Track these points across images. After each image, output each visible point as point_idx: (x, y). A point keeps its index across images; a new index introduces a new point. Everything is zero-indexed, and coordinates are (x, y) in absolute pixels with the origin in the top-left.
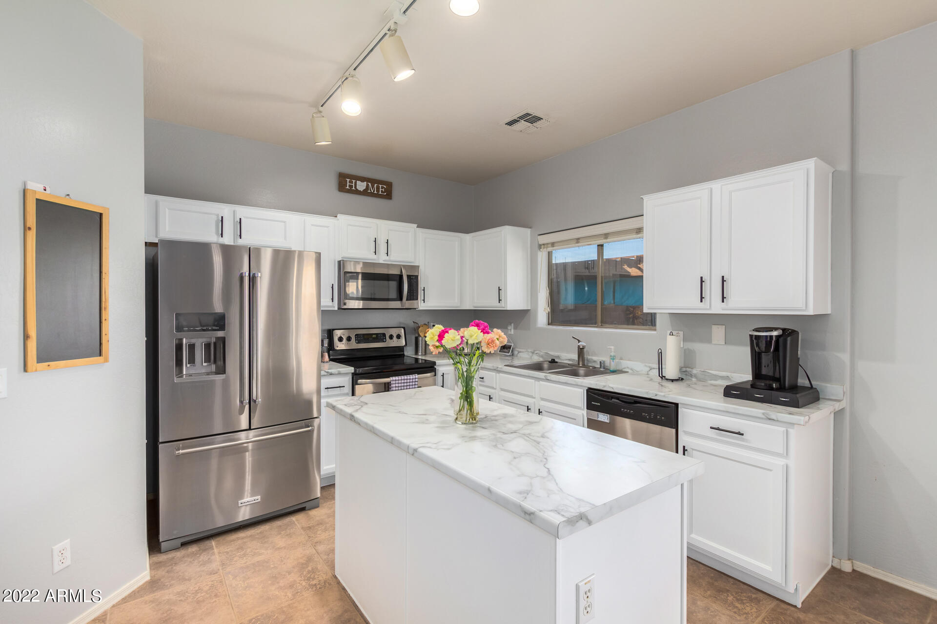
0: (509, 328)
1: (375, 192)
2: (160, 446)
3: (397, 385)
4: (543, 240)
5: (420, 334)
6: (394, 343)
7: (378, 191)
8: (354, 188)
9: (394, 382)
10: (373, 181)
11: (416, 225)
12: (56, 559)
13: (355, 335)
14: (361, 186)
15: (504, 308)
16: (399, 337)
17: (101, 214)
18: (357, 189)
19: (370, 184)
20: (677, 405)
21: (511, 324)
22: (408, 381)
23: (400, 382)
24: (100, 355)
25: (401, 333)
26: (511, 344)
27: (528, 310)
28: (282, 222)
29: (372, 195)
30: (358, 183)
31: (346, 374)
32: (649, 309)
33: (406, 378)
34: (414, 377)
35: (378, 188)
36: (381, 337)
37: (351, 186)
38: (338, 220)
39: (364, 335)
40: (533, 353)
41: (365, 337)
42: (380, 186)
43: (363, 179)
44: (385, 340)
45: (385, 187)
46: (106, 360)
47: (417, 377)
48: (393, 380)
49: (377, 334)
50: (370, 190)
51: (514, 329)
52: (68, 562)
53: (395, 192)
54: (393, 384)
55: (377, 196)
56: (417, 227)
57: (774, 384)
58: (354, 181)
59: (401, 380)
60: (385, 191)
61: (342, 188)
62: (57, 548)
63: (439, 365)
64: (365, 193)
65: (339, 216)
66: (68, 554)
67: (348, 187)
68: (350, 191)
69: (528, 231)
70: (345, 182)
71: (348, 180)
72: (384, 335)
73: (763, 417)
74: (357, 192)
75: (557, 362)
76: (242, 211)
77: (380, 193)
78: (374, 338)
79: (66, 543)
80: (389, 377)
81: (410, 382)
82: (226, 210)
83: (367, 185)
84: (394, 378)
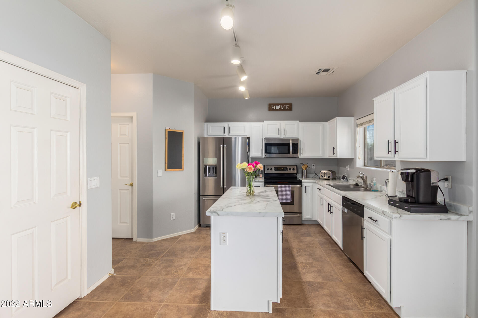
0: (347, 167)
1: (284, 109)
2: (201, 196)
3: (281, 188)
4: (359, 122)
5: (303, 168)
6: (292, 172)
7: (285, 108)
8: (275, 109)
9: (280, 187)
10: (282, 104)
11: (299, 121)
12: (172, 217)
13: (274, 168)
14: (278, 107)
15: (336, 157)
16: (294, 169)
17: (182, 132)
18: (276, 109)
19: (282, 106)
20: (364, 206)
21: (347, 166)
22: (286, 187)
23: (282, 187)
24: (182, 168)
25: (295, 168)
26: (345, 175)
27: (353, 158)
28: (243, 126)
29: (283, 110)
30: (277, 106)
31: (261, 182)
32: (376, 158)
33: (285, 186)
34: (289, 186)
35: (285, 107)
36: (285, 169)
37: (273, 108)
38: (264, 123)
39: (278, 168)
40: (353, 180)
41: (278, 169)
42: (286, 106)
43: (278, 105)
44: (287, 170)
45: (288, 106)
46: (183, 170)
47: (290, 186)
48: (279, 186)
49: (284, 168)
50: (282, 108)
51: (349, 168)
52: (174, 219)
53: (294, 108)
54: (279, 188)
55: (285, 110)
56: (299, 122)
57: (409, 200)
58: (275, 106)
59: (283, 186)
60: (290, 107)
61: (270, 109)
62: (172, 214)
63: (304, 182)
64: (280, 110)
65: (264, 121)
66: (174, 216)
67: (272, 109)
68: (273, 110)
69: (352, 118)
70: (271, 107)
71: (272, 106)
72: (287, 168)
73: (382, 212)
74: (276, 110)
75: (359, 185)
76: (231, 124)
77: (286, 109)
78: (282, 169)
79: (174, 214)
80: (278, 185)
81: (287, 188)
82: (226, 125)
83: (281, 107)
84: (280, 185)
